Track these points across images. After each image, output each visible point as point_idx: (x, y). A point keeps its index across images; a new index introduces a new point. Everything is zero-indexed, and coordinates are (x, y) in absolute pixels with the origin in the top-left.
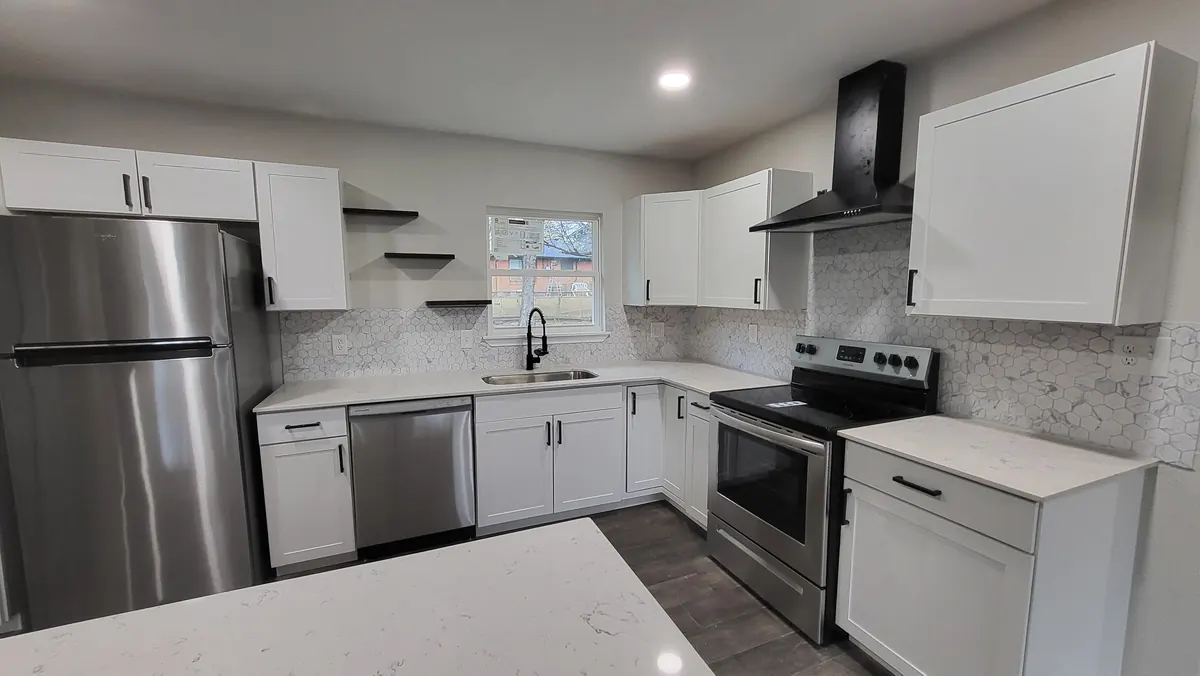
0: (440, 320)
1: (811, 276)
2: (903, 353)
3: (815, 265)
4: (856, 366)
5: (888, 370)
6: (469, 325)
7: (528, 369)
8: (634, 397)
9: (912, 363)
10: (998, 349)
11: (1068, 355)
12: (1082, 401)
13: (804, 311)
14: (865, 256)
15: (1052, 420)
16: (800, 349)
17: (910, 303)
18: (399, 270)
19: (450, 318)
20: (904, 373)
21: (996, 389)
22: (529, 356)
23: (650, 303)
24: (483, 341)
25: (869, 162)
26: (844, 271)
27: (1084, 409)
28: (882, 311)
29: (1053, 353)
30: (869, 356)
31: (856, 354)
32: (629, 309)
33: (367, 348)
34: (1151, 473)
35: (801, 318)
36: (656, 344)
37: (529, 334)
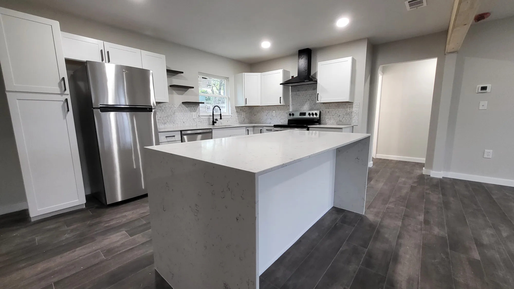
0: (187, 109)
1: (290, 97)
2: (314, 112)
3: (291, 94)
4: (304, 117)
5: (311, 116)
6: (195, 111)
7: (213, 125)
8: (248, 131)
9: (316, 114)
10: (331, 110)
11: (341, 109)
12: (344, 117)
13: (289, 106)
14: (304, 92)
15: (340, 122)
16: (290, 115)
17: (318, 100)
18: (173, 91)
19: (189, 108)
20: (315, 116)
21: (330, 118)
22: (213, 121)
23: (247, 105)
24: (199, 116)
25: (306, 70)
26: (299, 96)
27: (344, 119)
28: (308, 104)
29: (339, 109)
30: (307, 114)
31: (304, 114)
32: (237, 107)
33: (165, 117)
34: (353, 127)
35: (288, 108)
36: (243, 119)
37: (213, 114)
